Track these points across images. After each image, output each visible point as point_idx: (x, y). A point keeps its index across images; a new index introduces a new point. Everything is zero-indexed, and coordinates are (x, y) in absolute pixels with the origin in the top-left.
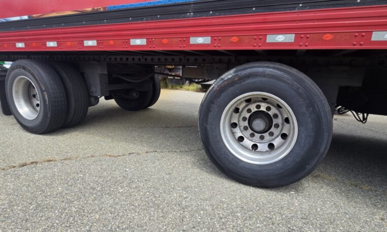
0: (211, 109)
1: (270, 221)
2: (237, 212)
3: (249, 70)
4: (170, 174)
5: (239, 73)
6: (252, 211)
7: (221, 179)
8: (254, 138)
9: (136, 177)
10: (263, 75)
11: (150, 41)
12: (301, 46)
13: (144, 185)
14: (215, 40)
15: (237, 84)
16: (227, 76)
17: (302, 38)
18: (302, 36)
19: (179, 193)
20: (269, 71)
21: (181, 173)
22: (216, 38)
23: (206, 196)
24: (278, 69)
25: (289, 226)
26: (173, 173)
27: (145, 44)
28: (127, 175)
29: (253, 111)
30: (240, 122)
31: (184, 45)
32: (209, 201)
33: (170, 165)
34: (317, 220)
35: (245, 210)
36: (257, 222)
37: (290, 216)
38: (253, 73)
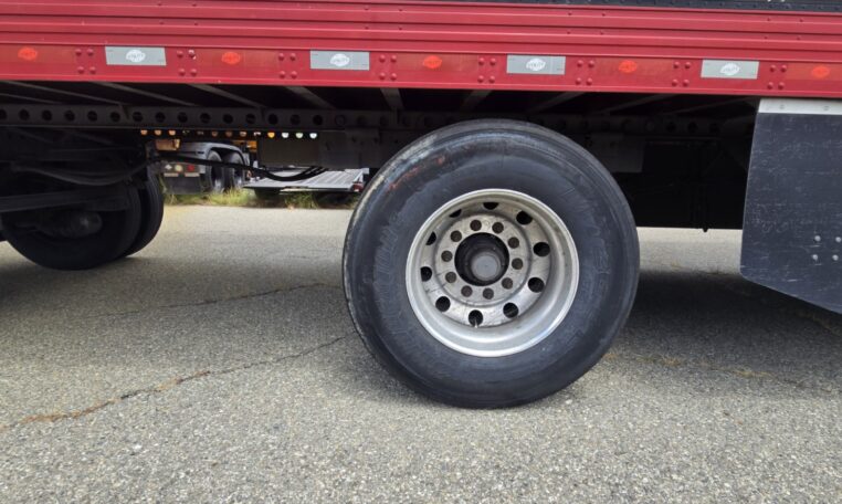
0: (381, 239)
1: (567, 480)
2: (492, 482)
3: (469, 137)
4: (276, 428)
5: (446, 145)
6: (520, 467)
7: (414, 410)
8: (471, 298)
9: (178, 465)
10: (504, 149)
11: (180, 56)
12: (578, 83)
13: (213, 483)
14: (382, 61)
15: (444, 172)
16: (416, 154)
17: (579, 65)
18: (580, 62)
19: (330, 476)
20: (514, 139)
21: (308, 419)
22: (383, 57)
23: (404, 464)
24: (532, 135)
25: (606, 479)
26: (285, 422)
27: (164, 63)
28: (143, 464)
29: (464, 236)
30: (437, 265)
31: (294, 73)
32: (417, 474)
33: (268, 402)
34: (643, 449)
35: (505, 471)
36: (546, 493)
37: (593, 455)
38: (479, 144)
